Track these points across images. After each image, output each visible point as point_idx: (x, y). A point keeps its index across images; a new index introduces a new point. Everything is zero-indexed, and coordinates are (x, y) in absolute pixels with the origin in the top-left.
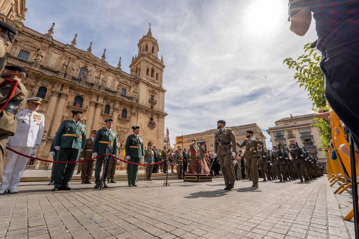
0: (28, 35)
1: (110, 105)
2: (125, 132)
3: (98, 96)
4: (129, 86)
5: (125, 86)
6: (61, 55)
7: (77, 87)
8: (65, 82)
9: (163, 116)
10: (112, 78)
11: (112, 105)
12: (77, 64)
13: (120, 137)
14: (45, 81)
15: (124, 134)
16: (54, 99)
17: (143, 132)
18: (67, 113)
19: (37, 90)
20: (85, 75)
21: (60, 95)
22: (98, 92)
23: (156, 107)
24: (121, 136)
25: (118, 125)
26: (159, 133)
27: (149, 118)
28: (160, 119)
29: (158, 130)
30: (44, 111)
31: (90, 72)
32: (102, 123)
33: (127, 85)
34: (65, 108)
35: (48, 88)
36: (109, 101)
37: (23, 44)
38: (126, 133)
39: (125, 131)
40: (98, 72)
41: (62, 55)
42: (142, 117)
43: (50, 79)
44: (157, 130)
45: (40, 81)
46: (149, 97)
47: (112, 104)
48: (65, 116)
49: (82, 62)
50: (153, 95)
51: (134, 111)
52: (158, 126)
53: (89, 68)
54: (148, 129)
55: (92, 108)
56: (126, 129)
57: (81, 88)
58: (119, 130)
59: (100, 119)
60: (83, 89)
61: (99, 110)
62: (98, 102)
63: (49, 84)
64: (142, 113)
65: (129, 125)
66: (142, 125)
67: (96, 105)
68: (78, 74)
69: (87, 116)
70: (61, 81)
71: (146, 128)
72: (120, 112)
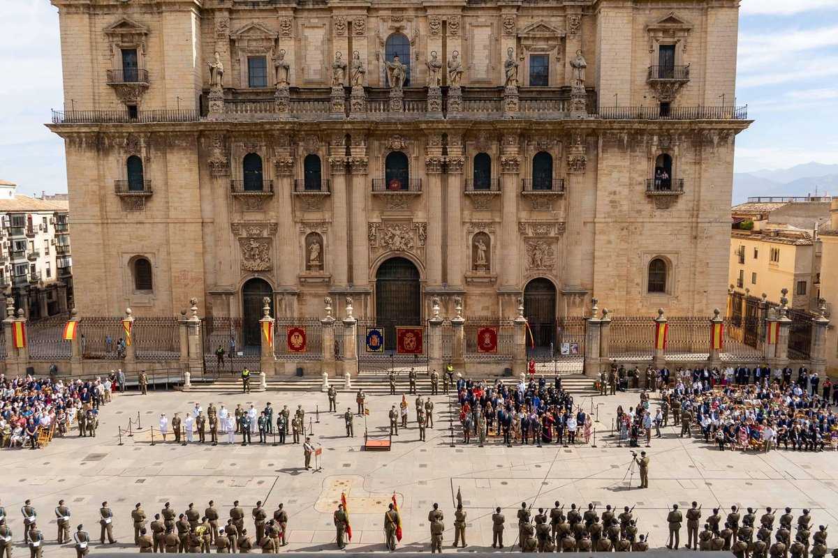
0: (246, 8)
1: (489, 152)
2: (552, 238)
3: (445, 136)
4: (555, 38)
5: (542, 45)
6: (327, 27)
7: (381, 128)
8: (349, 126)
9: (728, 134)
10: (488, 31)
11: (494, 152)
12: (373, 34)
13: (537, 256)
14: (309, 139)
15: (549, 245)
16: (339, 183)
17: (624, 225)
18: (376, 214)
19: (301, 171)
20: (396, 71)
21: (349, 168)
22: (441, 126)
23: (685, 102)
24: (537, 252)
25: (524, 216)
26: (699, 220)
27: (649, 159)
28: (707, 152)
29: (698, 205)
30: (327, 221)
31: (413, 43)
32: (471, 223)
33: (547, 39)
34: (370, 199)
35: (320, 154)
36: (482, 139)
37: (245, 44)
38: (557, 239)
39: (552, 234)
40: (434, 34)
41: (331, 25)
42: (615, 167)
43: (317, 131)
44: (691, 205)
45: (301, 144)
46: (648, 59)
47: (494, 147)
48: (372, 223)
49: (384, 20)
50: (668, 41)
51: (578, 151)
52: (700, 187)
53: (408, 32)
54: (647, 207)
55: (435, 183)
56: (555, 225)
57: (393, 127)
58: (531, 235)
59: (462, 210)
60: (400, 127)
61: (455, 182)
62: (447, 160)
63: (320, 144)
64: (616, 150)
65: (563, 209)
66: (617, 198)
67: (445, 168)
68: (381, 70)
69: (427, 210)
70: (340, 128)
71: (639, 208)
72: (527, 170)
